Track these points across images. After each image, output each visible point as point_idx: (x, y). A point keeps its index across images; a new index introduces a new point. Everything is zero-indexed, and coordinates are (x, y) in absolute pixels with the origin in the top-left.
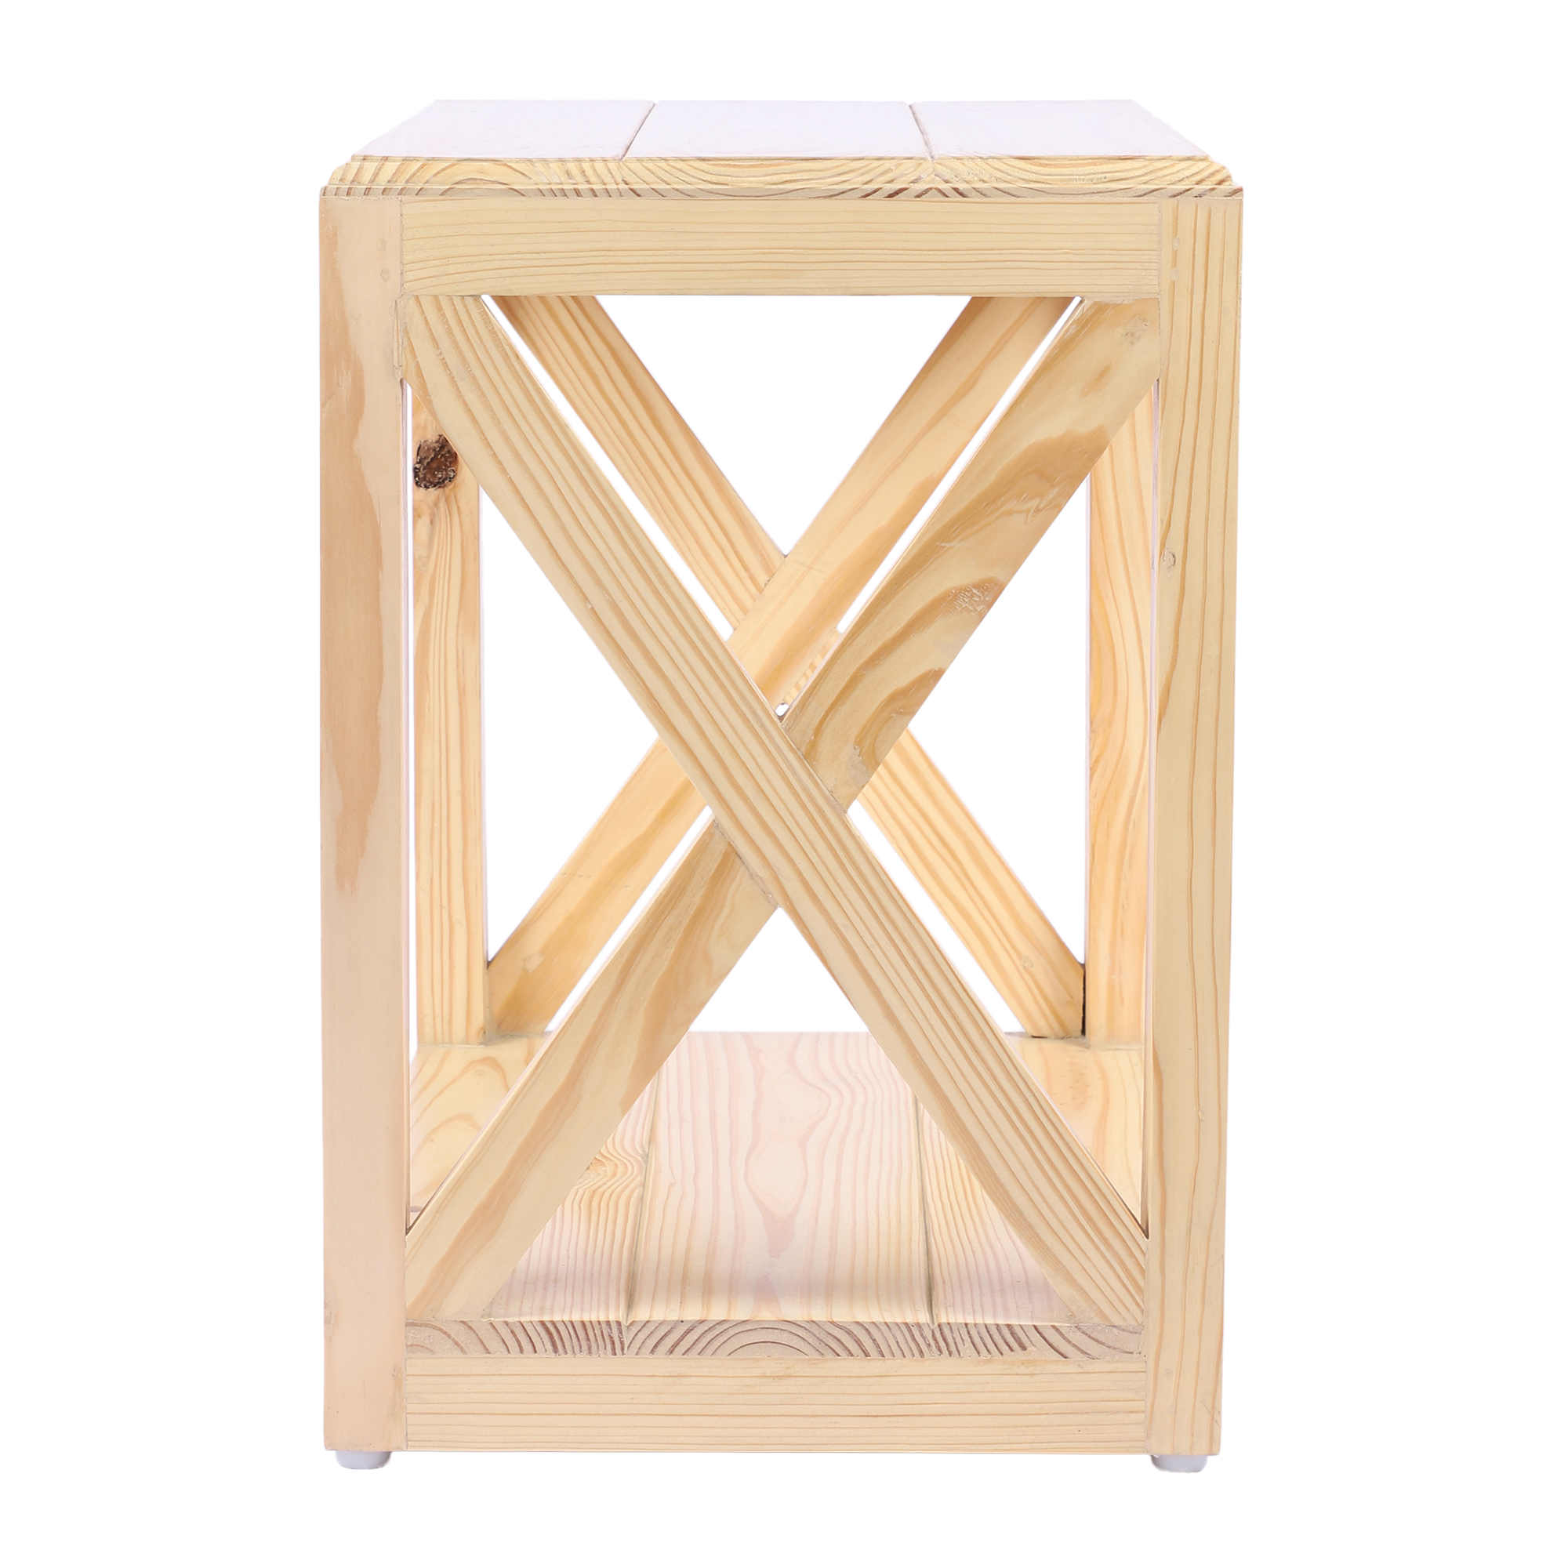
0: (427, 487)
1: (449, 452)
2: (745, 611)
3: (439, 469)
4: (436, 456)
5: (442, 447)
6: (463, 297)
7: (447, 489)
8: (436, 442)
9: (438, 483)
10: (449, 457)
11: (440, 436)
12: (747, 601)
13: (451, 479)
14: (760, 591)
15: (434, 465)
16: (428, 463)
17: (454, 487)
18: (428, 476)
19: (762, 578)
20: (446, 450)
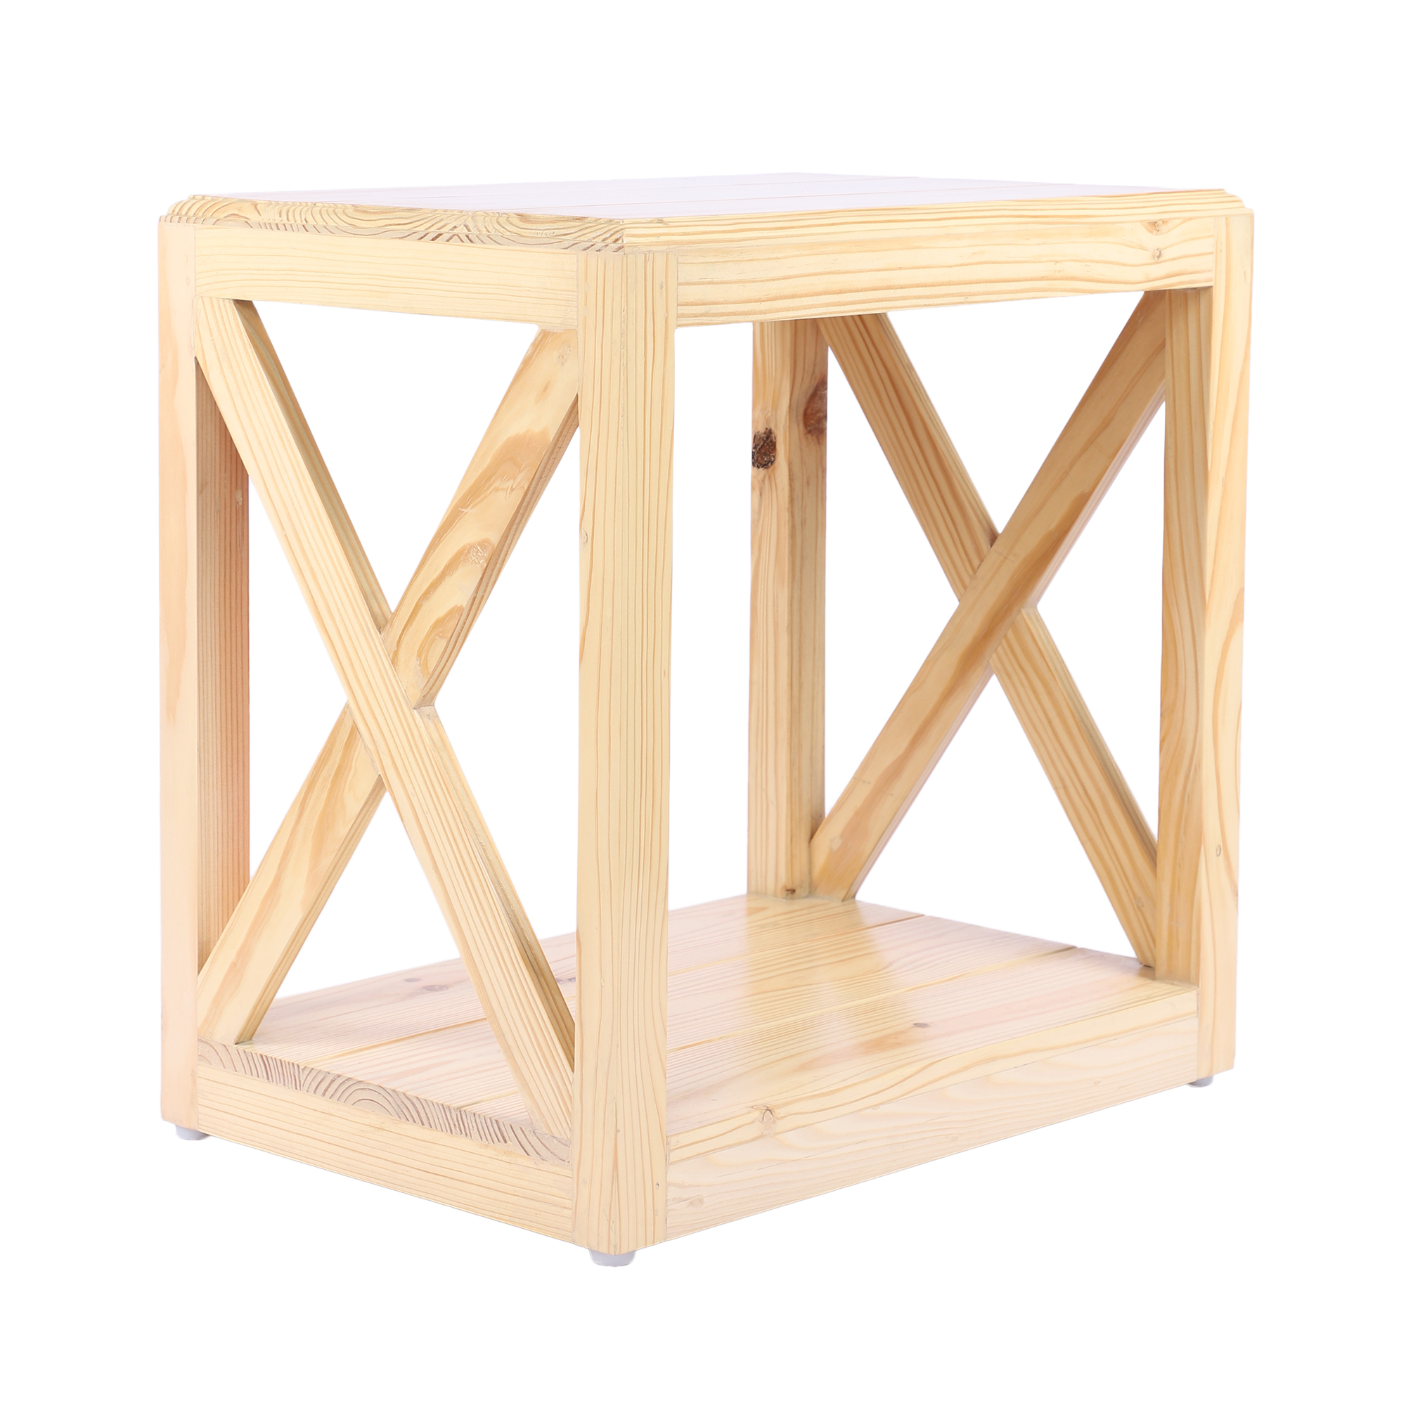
0: (758, 467)
1: (771, 441)
2: (965, 587)
3: (765, 454)
4: (764, 443)
5: (768, 438)
6: (224, 299)
7: (770, 470)
8: (765, 433)
9: (765, 465)
10: (771, 446)
11: (767, 429)
12: (967, 580)
13: (772, 463)
14: (975, 572)
15: (763, 451)
16: (760, 449)
17: (774, 469)
18: (759, 459)
19: (976, 562)
20: (769, 440)
